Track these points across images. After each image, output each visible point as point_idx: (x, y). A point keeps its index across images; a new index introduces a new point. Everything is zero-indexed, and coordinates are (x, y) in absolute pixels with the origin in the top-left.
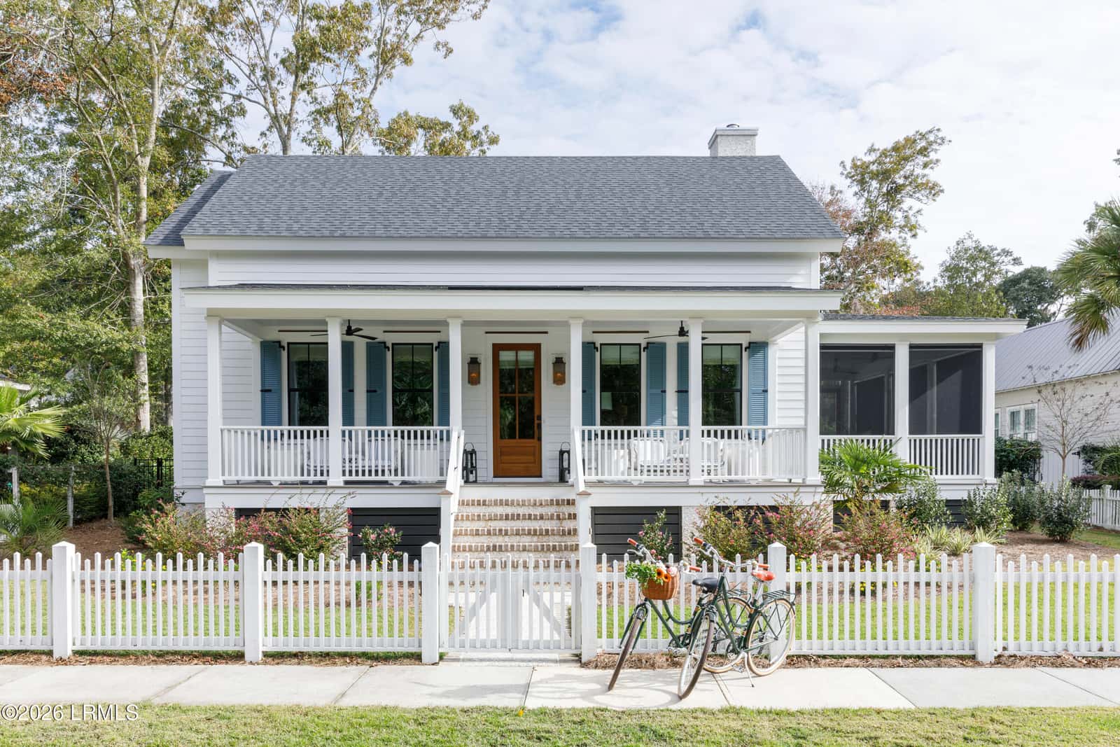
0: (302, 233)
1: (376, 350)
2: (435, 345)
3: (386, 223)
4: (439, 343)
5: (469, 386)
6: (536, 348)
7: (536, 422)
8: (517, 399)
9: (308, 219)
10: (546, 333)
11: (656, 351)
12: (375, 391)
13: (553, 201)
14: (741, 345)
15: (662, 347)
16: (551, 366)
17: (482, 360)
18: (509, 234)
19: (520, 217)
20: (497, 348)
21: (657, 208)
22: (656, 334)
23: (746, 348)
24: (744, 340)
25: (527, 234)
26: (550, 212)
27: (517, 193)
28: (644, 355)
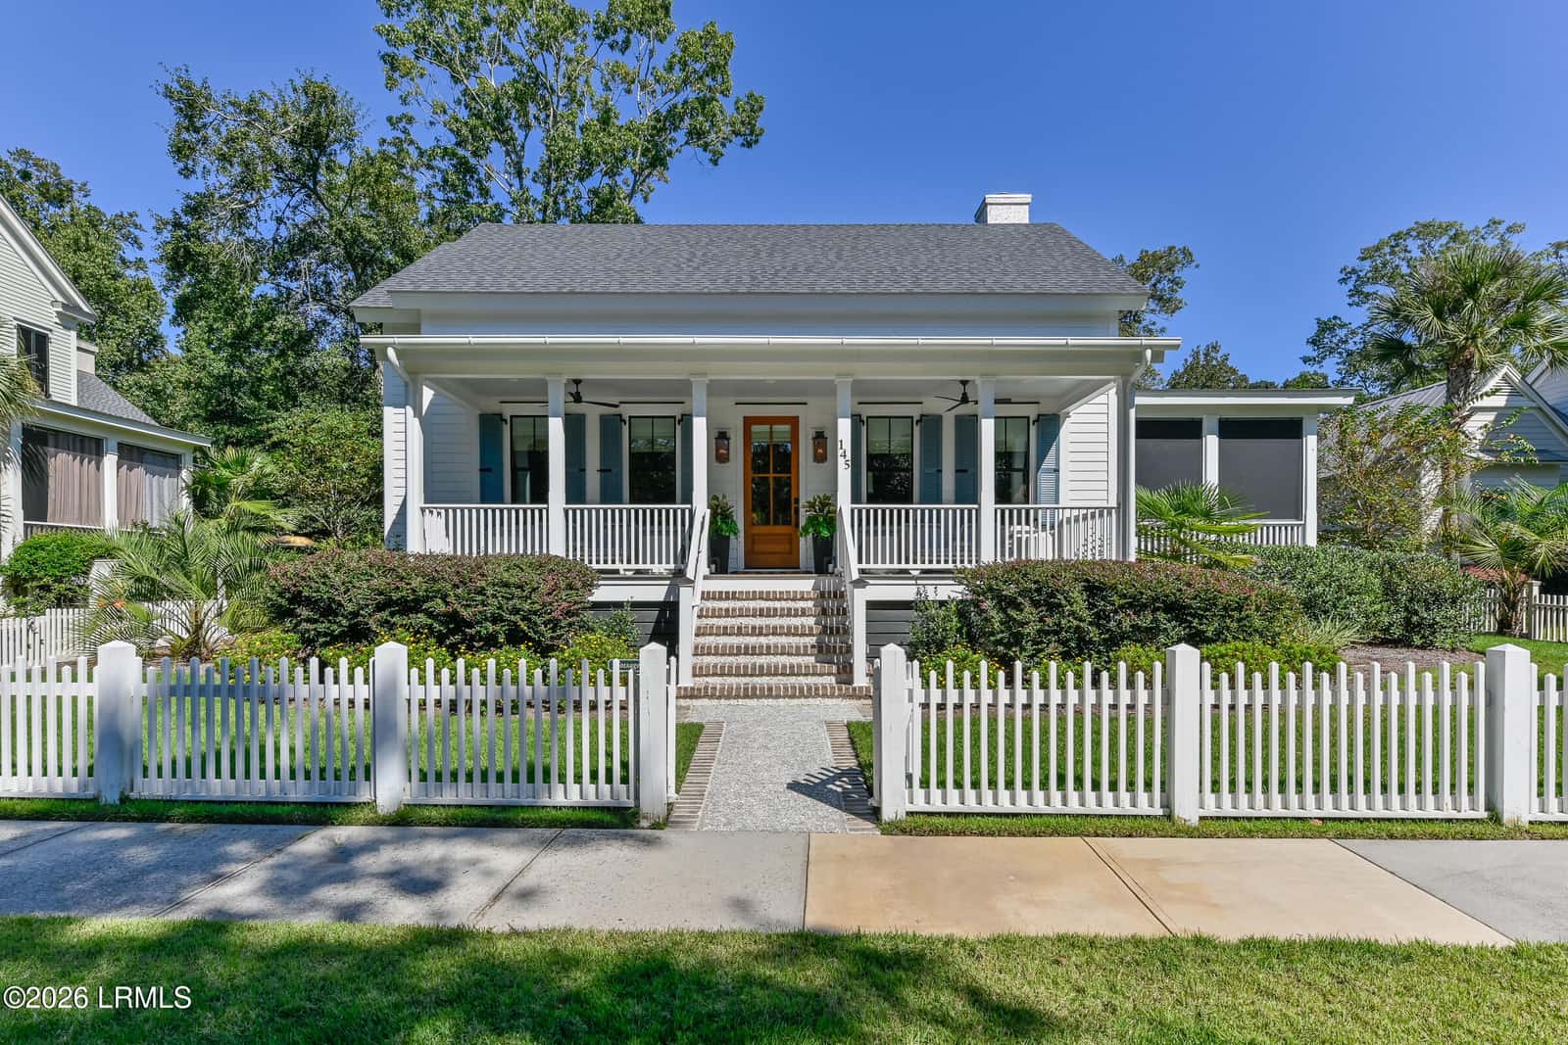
0: (525, 289)
1: (611, 426)
2: (678, 417)
3: (623, 280)
4: (683, 415)
5: (717, 464)
6: (794, 422)
7: (793, 506)
8: (771, 481)
9: (535, 277)
10: (805, 404)
11: (931, 424)
12: (610, 470)
13: (811, 261)
14: (1028, 418)
15: (937, 420)
16: (811, 441)
17: (731, 434)
18: (762, 290)
19: (776, 274)
20: (749, 422)
21: (929, 267)
22: (933, 405)
23: (1034, 422)
24: (1031, 412)
25: (783, 290)
26: (809, 270)
27: (771, 255)
28: (917, 429)
